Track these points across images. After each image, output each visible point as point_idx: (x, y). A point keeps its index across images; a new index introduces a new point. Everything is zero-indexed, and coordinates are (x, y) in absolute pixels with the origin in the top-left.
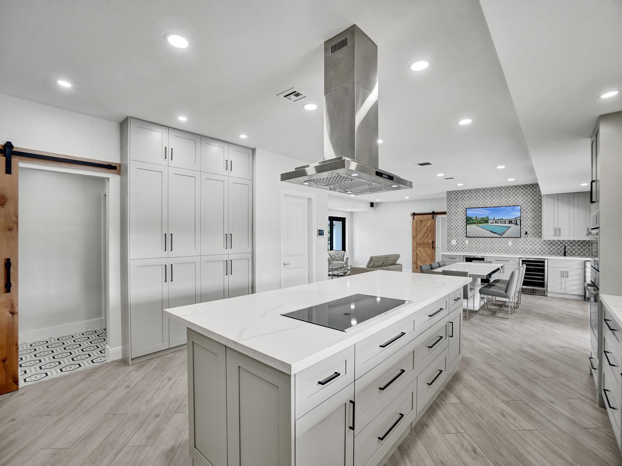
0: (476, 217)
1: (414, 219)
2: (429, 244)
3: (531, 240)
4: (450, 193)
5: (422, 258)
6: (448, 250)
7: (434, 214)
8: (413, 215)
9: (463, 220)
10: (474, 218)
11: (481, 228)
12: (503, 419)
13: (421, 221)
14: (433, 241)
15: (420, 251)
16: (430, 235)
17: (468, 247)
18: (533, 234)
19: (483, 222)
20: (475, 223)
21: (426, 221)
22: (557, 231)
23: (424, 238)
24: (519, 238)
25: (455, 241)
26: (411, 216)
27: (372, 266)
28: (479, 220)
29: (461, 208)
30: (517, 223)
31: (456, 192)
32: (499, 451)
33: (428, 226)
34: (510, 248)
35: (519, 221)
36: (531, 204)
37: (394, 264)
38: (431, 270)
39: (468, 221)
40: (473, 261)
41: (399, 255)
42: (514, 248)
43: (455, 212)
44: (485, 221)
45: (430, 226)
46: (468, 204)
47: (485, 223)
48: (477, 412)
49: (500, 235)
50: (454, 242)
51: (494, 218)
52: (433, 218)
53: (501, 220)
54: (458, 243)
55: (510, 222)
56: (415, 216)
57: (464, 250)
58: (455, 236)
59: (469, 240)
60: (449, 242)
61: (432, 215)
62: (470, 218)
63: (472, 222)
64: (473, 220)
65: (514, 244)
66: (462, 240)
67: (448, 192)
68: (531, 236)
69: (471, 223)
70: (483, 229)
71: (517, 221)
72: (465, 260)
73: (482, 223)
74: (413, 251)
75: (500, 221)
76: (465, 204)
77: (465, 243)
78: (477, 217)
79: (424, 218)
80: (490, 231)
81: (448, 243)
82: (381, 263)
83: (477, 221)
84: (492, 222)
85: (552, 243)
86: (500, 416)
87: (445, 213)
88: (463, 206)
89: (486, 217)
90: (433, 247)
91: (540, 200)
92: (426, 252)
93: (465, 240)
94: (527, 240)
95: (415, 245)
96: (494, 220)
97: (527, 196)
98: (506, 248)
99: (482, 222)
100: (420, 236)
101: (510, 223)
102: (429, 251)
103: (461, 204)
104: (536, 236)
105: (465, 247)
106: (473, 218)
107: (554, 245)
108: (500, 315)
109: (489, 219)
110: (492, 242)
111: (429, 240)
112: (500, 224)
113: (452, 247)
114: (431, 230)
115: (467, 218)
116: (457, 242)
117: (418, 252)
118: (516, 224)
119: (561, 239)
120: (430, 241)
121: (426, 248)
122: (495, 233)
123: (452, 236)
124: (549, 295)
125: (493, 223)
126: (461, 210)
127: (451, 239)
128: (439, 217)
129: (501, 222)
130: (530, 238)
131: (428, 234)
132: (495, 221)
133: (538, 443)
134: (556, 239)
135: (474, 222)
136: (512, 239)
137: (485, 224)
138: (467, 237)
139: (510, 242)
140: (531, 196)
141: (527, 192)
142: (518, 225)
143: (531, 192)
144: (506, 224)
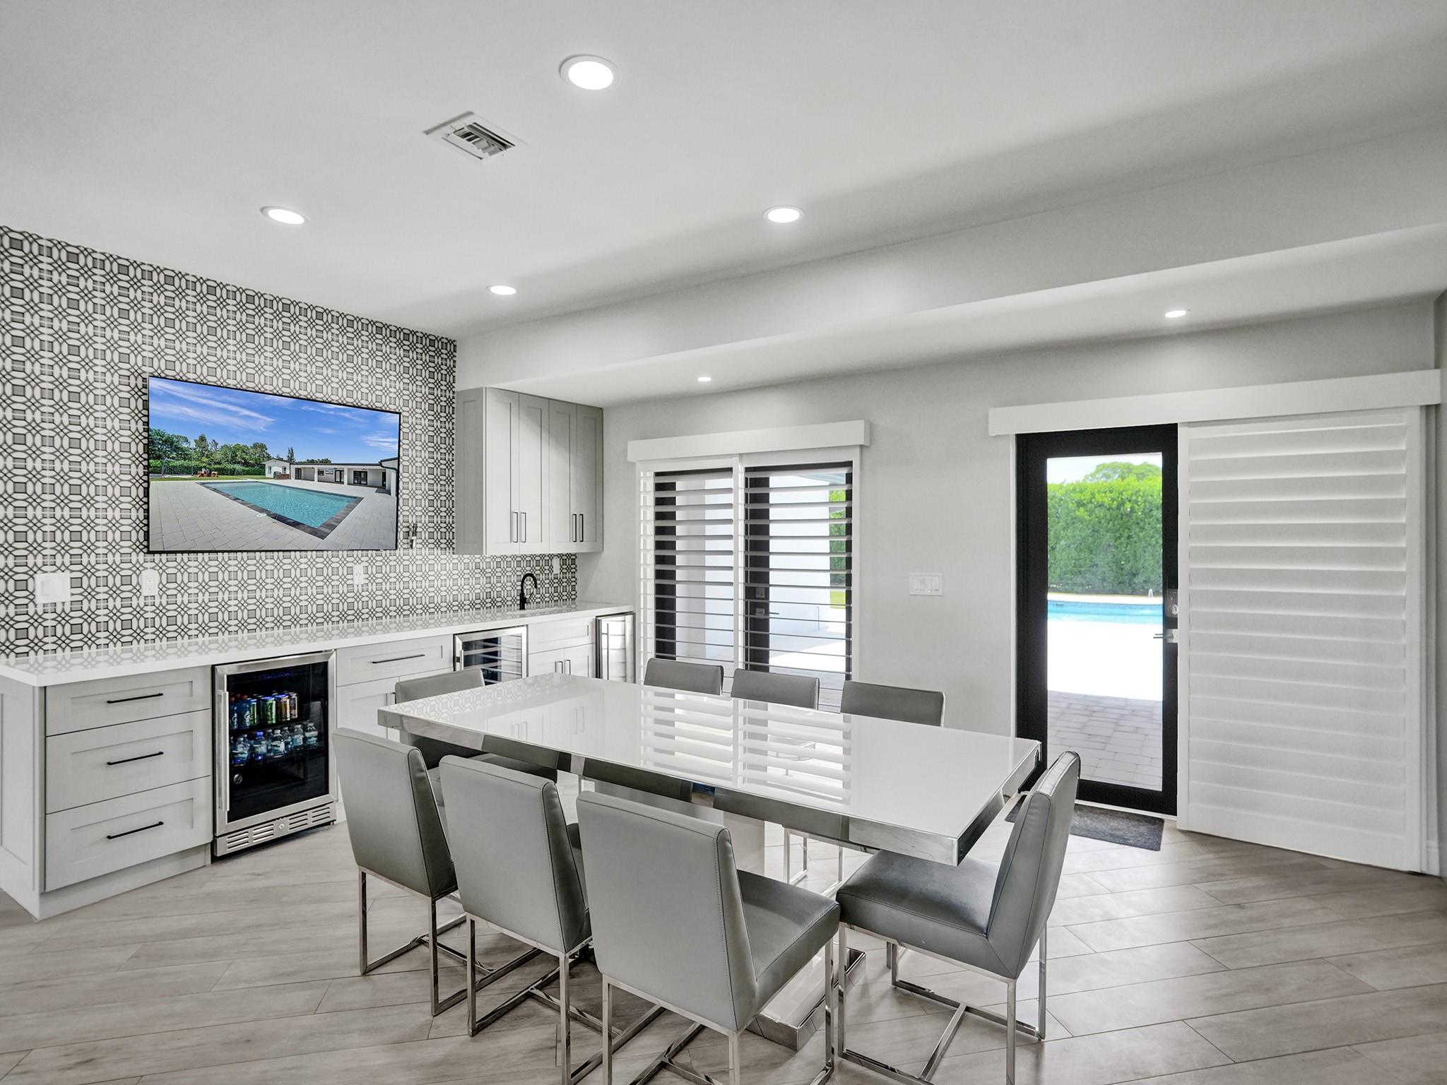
0: (203, 439)
3: (425, 560)
9: (126, 447)
10: (193, 445)
11: (227, 496)
18: (431, 535)
19: (238, 467)
20: (195, 471)
22: (519, 524)
24: (390, 551)
25: (65, 576)
28: (218, 456)
29: (111, 368)
30: (384, 485)
34: (358, 597)
35: (394, 474)
39: (159, 457)
42: (372, 596)
44: (246, 464)
47: (248, 473)
49: (314, 532)
50: (52, 587)
51: (291, 452)
53: (322, 467)
54: (89, 593)
55: (360, 478)
58: (63, 548)
59: (161, 569)
60: (11, 588)
62: (169, 442)
63: (178, 463)
64: (184, 455)
65: (371, 578)
66: (113, 569)
68: (425, 544)
69: (173, 471)
70: (236, 504)
71: (384, 474)
73: (233, 473)
75: (316, 467)
77: (137, 590)
78: (209, 441)
80: (269, 514)
83: (205, 459)
84: (280, 470)
88: (124, 358)
89: (255, 446)
91: (451, 402)
93: (138, 569)
94: (413, 560)
97: (413, 380)
98: (343, 598)
99: (230, 466)
101: (360, 484)
104: (438, 544)
105: (138, 613)
106: (185, 445)
109: (269, 458)
110: (287, 573)
112: (315, 485)
113: (36, 619)
116: (76, 583)
118: (383, 488)
122: (296, 524)
125: (288, 477)
126: (106, 381)
127: (36, 569)
129: (321, 473)
132: (294, 467)
134: (517, 551)
135: (193, 463)
136: (366, 557)
137: (249, 479)
138: (154, 553)
139: (359, 569)
140: (425, 382)
141: (413, 362)
142: (389, 493)
143: (425, 365)
144: (343, 483)
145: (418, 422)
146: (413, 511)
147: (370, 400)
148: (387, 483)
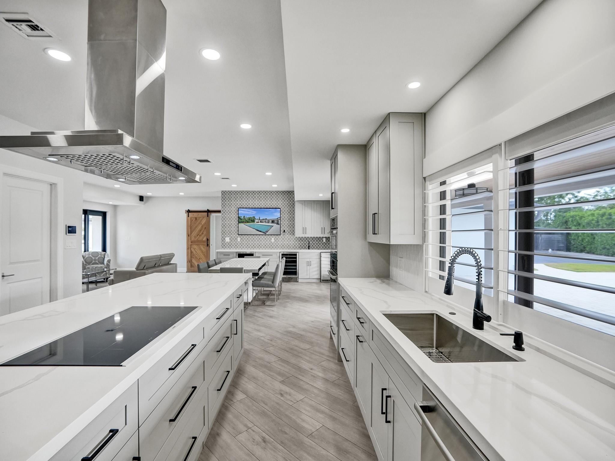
1: (188, 216)
2: (204, 242)
3: (287, 237)
4: (224, 193)
5: (196, 256)
6: (223, 247)
7: (208, 212)
8: (187, 212)
9: (236, 219)
12: (282, 398)
13: (196, 218)
14: (207, 239)
15: (194, 249)
16: (205, 233)
17: (240, 244)
18: (289, 232)
20: (244, 222)
21: (201, 218)
22: (304, 230)
23: (199, 235)
24: (279, 236)
25: (229, 238)
26: (186, 213)
27: (142, 268)
29: (234, 207)
31: (230, 192)
32: (283, 430)
33: (202, 224)
34: (273, 244)
36: (287, 207)
37: (168, 264)
38: (207, 269)
40: (245, 257)
41: (174, 254)
42: (276, 244)
43: (228, 211)
44: (252, 220)
45: (205, 223)
46: (240, 204)
47: (252, 222)
48: (261, 400)
49: (264, 233)
50: (227, 240)
51: (260, 218)
52: (208, 216)
53: (265, 220)
54: (232, 241)
55: (273, 222)
56: (189, 213)
57: (236, 247)
58: (229, 234)
59: (240, 237)
60: (223, 239)
61: (207, 213)
62: (241, 218)
63: (242, 221)
65: (275, 241)
66: (234, 237)
67: (222, 191)
68: (287, 234)
70: (250, 228)
71: (278, 221)
72: (237, 256)
73: (250, 222)
74: (188, 249)
76: (237, 204)
77: (237, 240)
79: (199, 216)
81: (223, 241)
82: (153, 264)
83: (245, 220)
84: (258, 221)
85: (301, 239)
86: (279, 396)
87: (219, 212)
88: (236, 206)
89: (253, 217)
90: (208, 245)
91: (294, 204)
92: (201, 249)
93: (237, 237)
94: (285, 237)
95: (190, 243)
96: (259, 219)
97: (285, 201)
98: (270, 244)
100: (194, 233)
102: (203, 248)
103: (234, 204)
104: (290, 234)
105: (237, 244)
106: (243, 218)
107: (302, 241)
108: (268, 303)
109: (256, 219)
111: (203, 238)
112: (264, 224)
113: (226, 244)
114: (205, 228)
115: (239, 217)
116: (230, 239)
117: (193, 250)
118: (278, 224)
119: (307, 236)
120: (205, 239)
121: (200, 245)
122: (260, 231)
123: (226, 234)
124: (300, 281)
125: (259, 222)
126: (234, 209)
127: (226, 237)
128: (213, 215)
129: (265, 221)
130: (287, 236)
131: (203, 232)
133: (308, 408)
134: (304, 236)
136: (274, 237)
138: (239, 235)
139: (273, 239)
140: (287, 201)
141: (285, 197)
142: (279, 225)
143: (287, 197)
144: (269, 223)
145: (285, 209)
146: (285, 227)
147: (276, 206)
148: (279, 222)
